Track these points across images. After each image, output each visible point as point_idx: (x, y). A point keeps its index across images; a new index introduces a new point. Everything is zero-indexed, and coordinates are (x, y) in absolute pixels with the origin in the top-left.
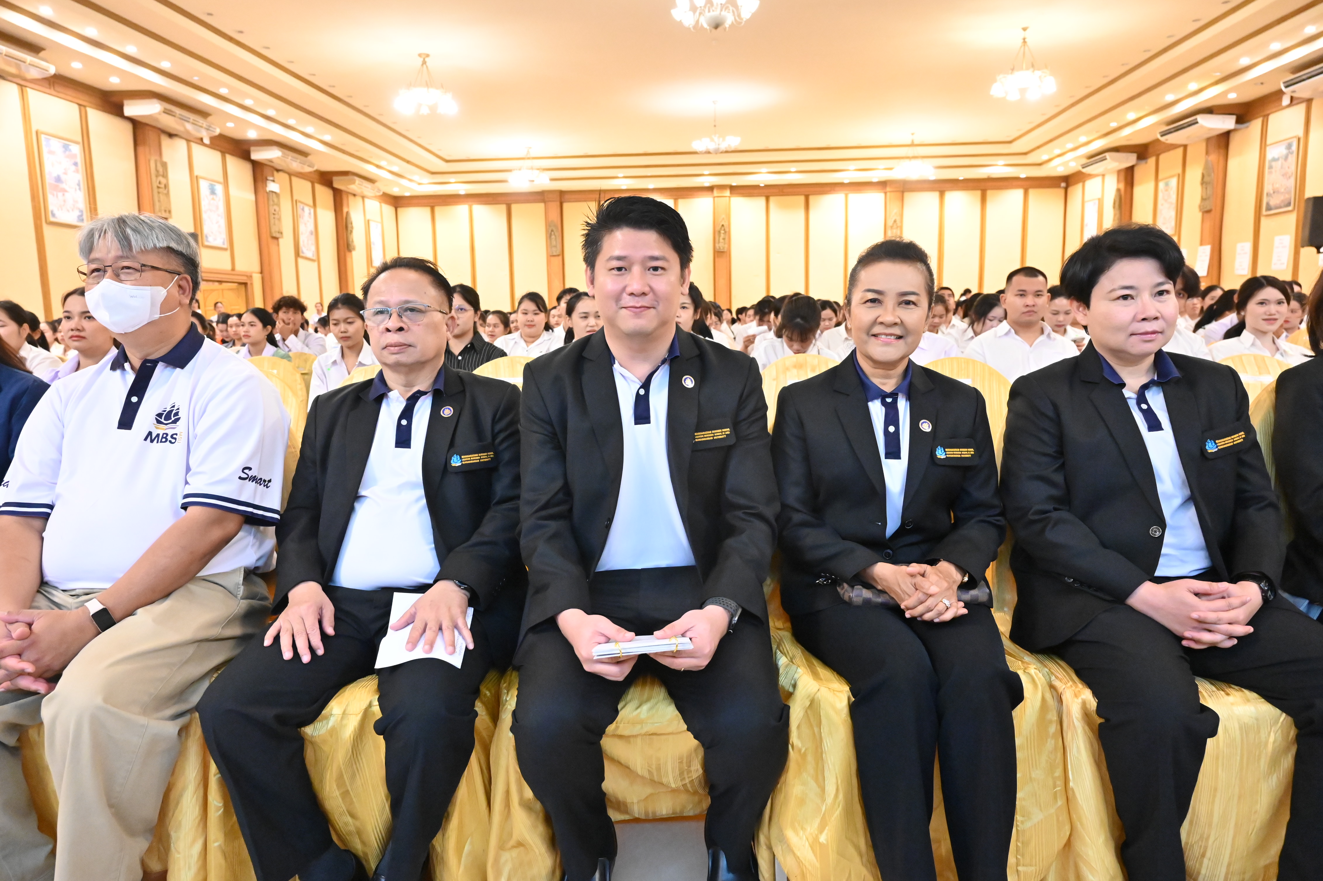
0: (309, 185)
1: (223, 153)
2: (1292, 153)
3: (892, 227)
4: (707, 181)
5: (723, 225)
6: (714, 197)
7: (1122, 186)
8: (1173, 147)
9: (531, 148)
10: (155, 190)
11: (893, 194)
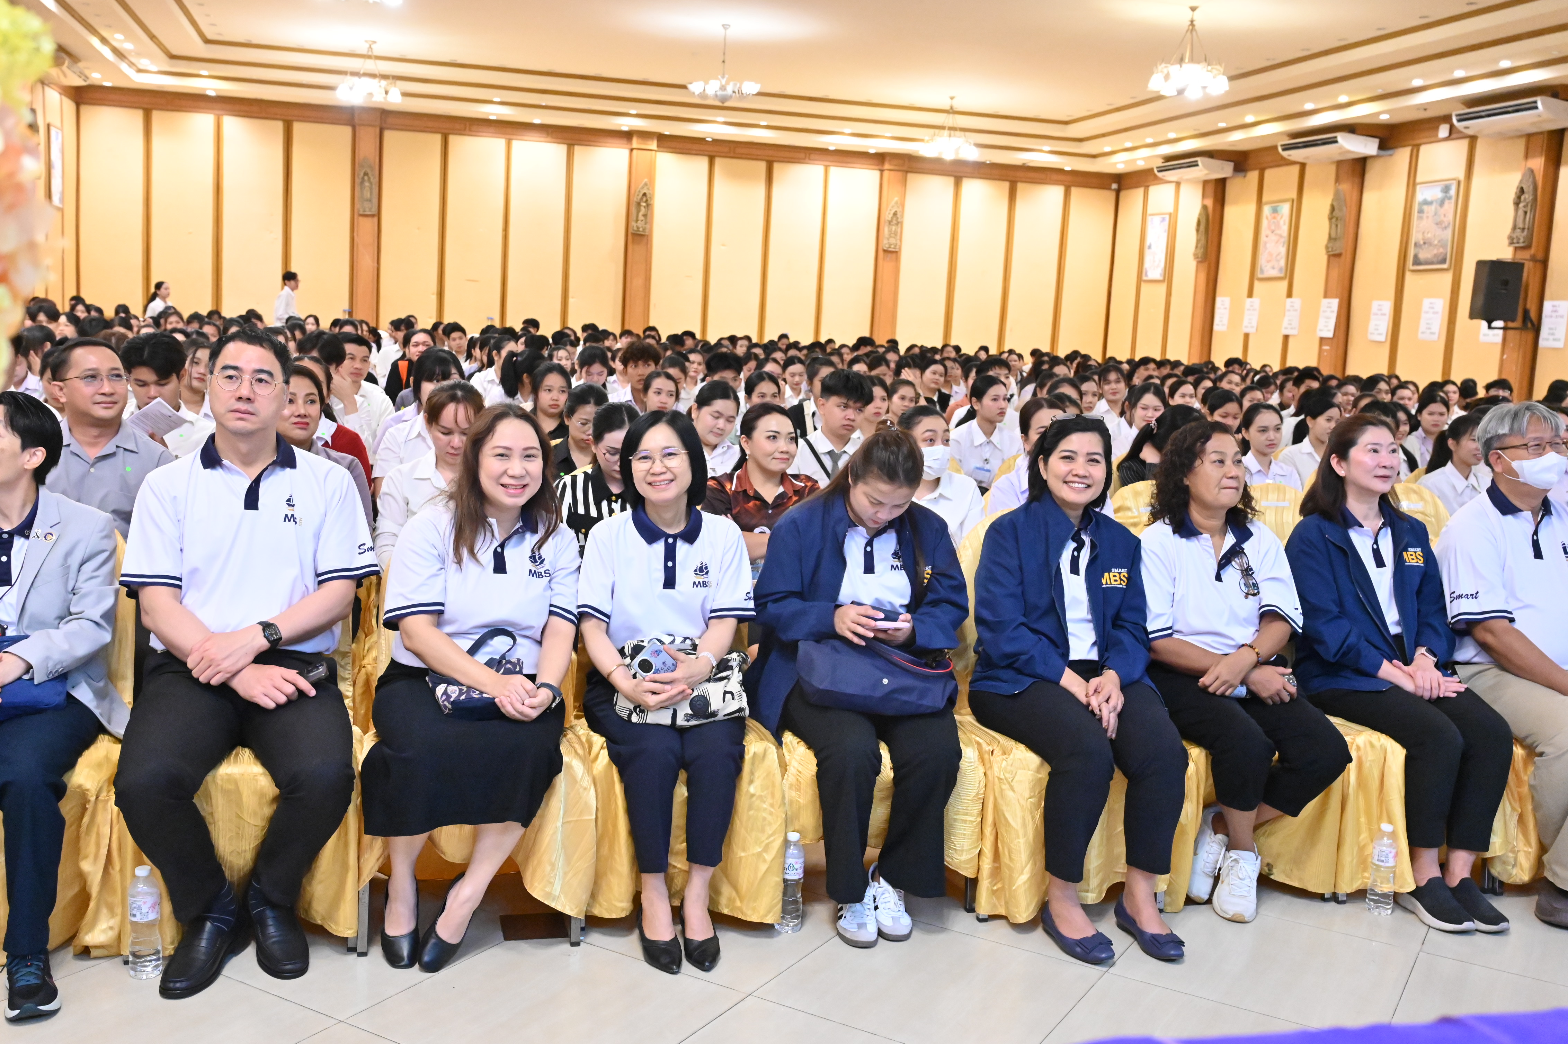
2: (1450, 198)
3: (890, 222)
4: (625, 124)
5: (642, 194)
6: (632, 150)
7: (1209, 203)
8: (1291, 164)
9: (375, 42)
11: (892, 173)
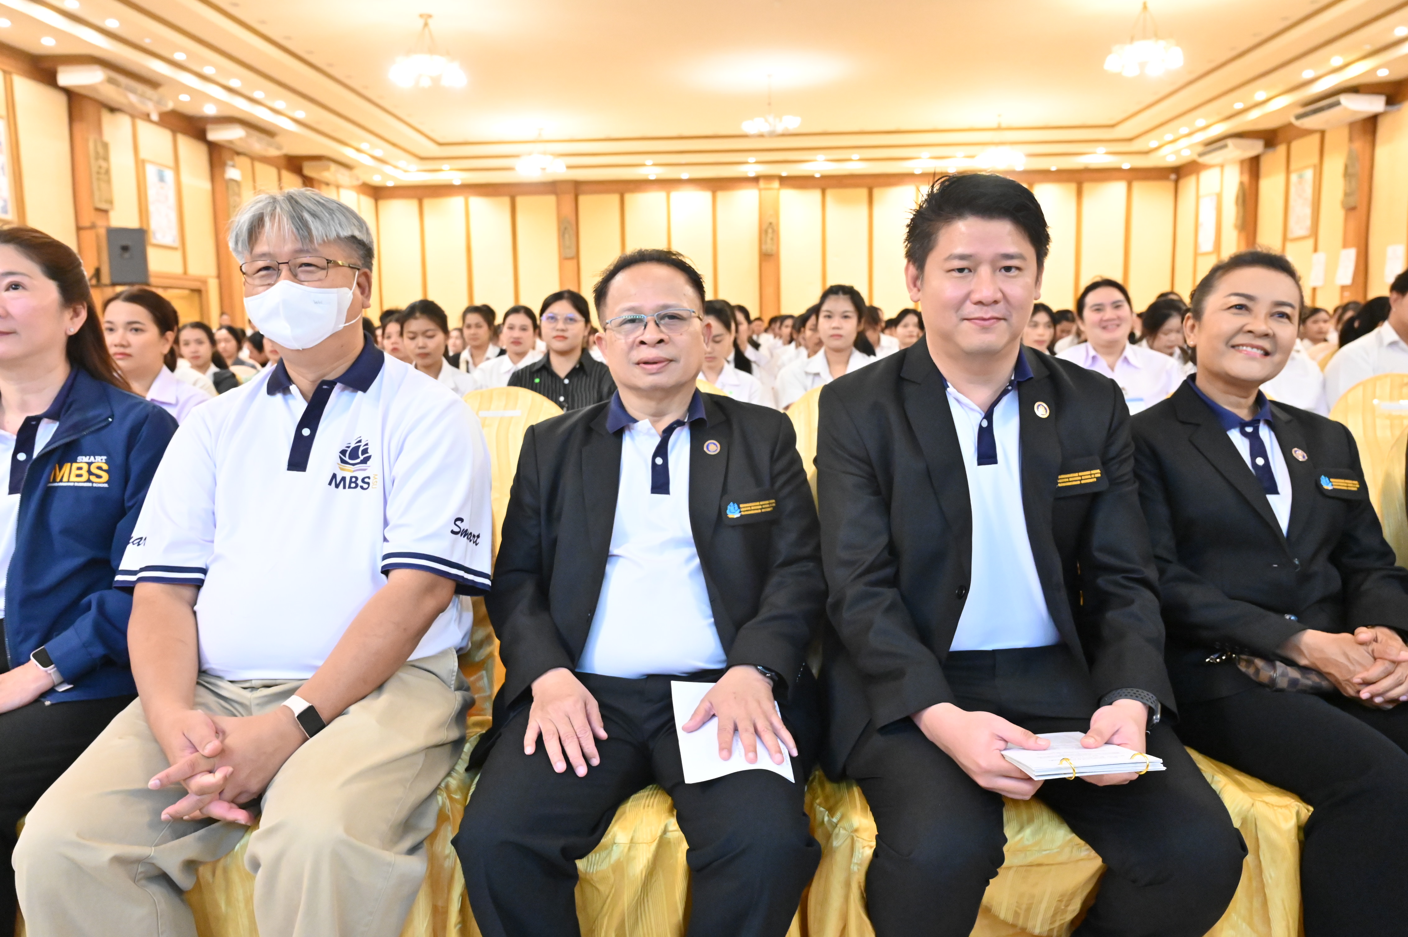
0: (273, 171)
1: (174, 131)
4: (751, 170)
5: (771, 224)
6: (760, 190)
7: (1246, 178)
8: (1308, 132)
10: (95, 176)
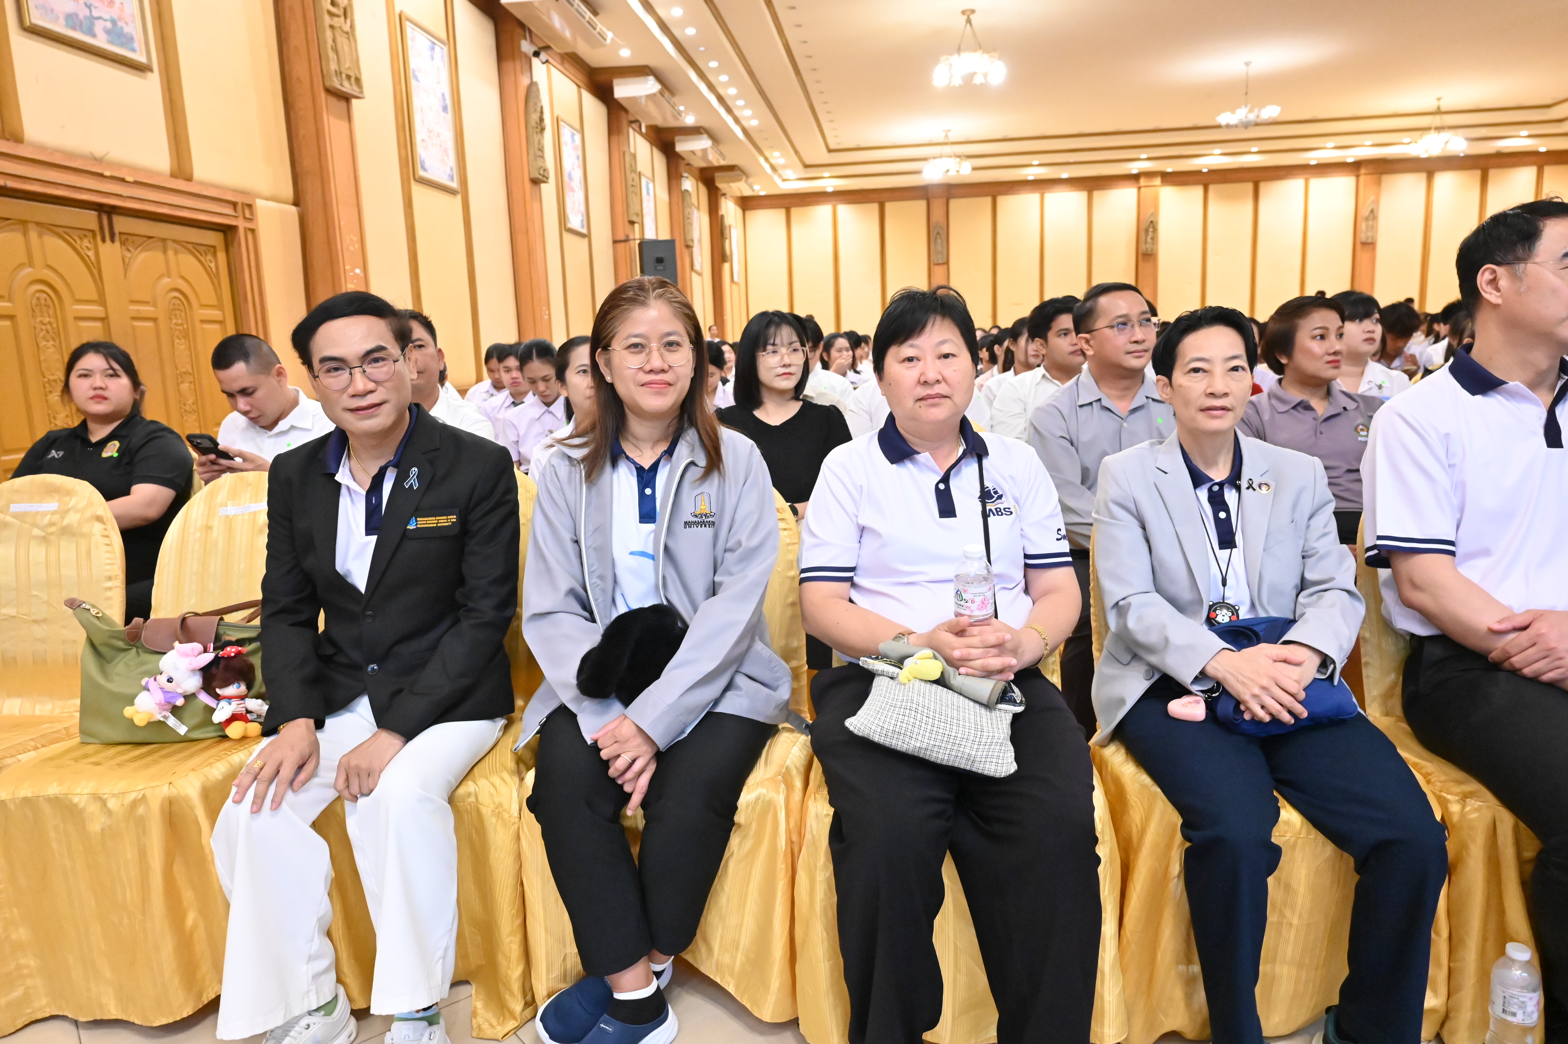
1: (651, 144)
3: (1367, 219)
4: (1134, 168)
5: (1152, 222)
6: (1139, 188)
10: (630, 189)
11: (1368, 177)
